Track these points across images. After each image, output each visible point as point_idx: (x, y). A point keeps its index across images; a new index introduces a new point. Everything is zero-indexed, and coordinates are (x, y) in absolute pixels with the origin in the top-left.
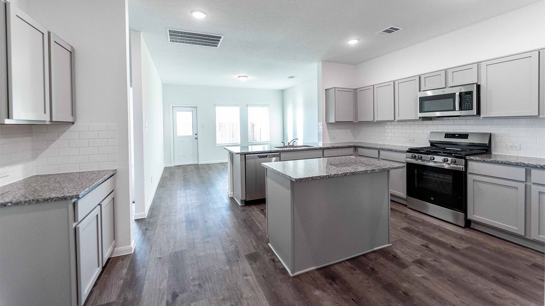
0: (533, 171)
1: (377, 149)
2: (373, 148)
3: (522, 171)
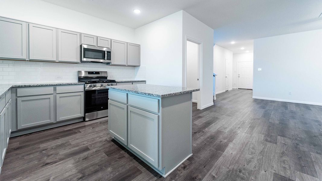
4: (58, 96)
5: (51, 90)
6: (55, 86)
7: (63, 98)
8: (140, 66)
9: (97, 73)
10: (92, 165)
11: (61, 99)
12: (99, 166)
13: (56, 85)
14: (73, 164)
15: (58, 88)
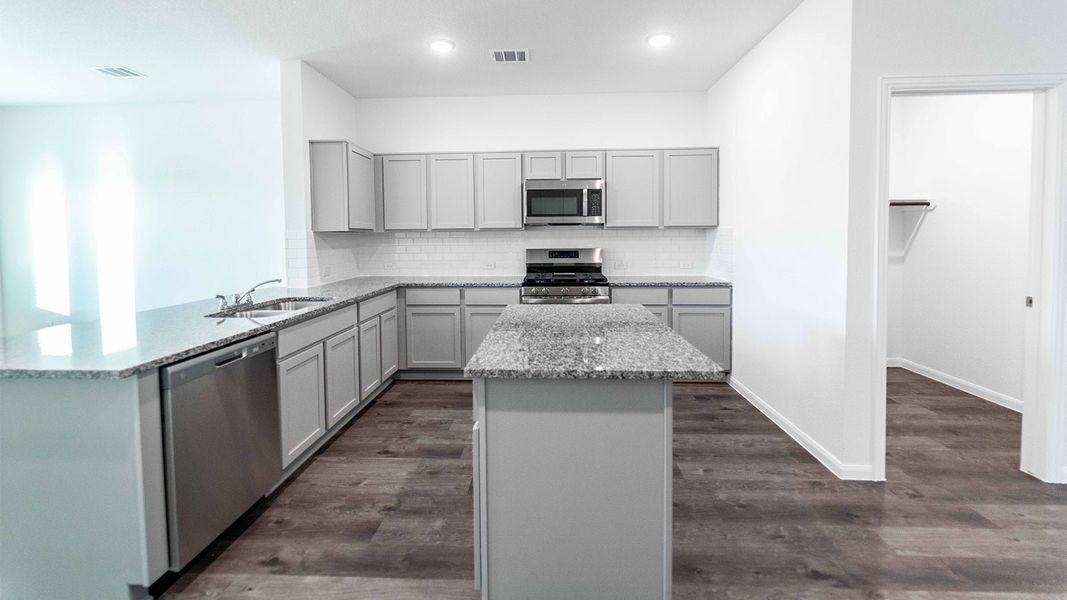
0: (675, 291)
1: (457, 286)
2: (447, 287)
3: (665, 291)
4: (468, 311)
5: (453, 296)
6: (462, 288)
7: (479, 318)
8: (716, 227)
9: (574, 253)
10: (426, 494)
11: (475, 318)
12: (434, 503)
13: (464, 286)
14: (410, 473)
15: (468, 292)
